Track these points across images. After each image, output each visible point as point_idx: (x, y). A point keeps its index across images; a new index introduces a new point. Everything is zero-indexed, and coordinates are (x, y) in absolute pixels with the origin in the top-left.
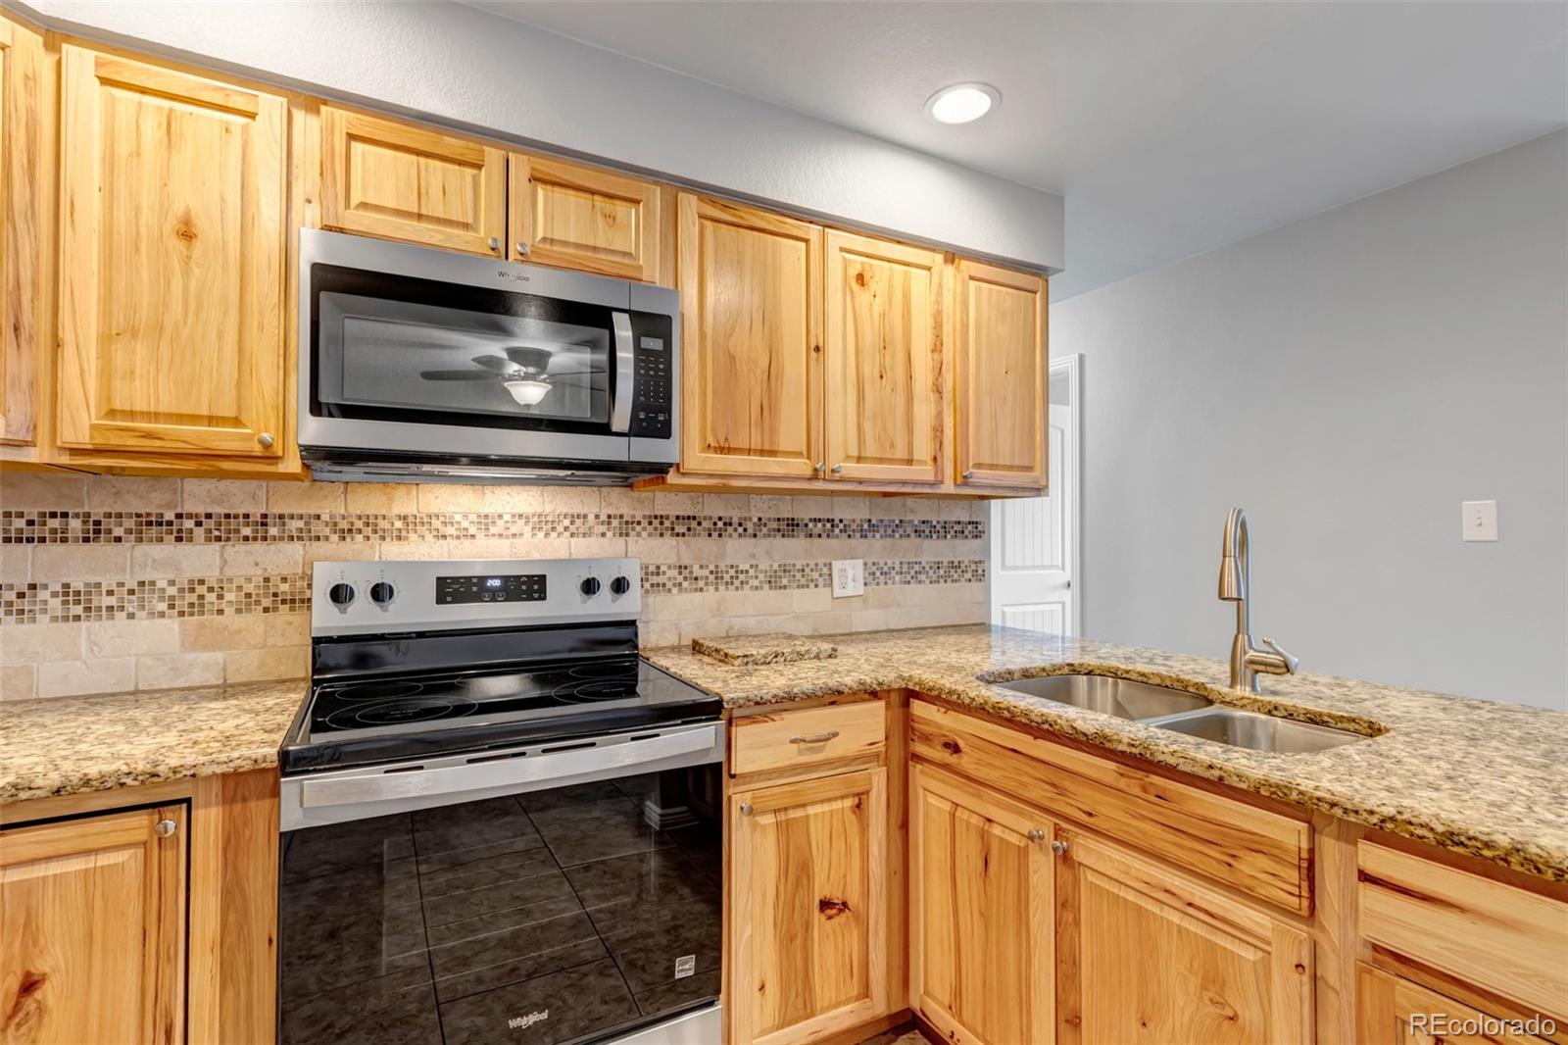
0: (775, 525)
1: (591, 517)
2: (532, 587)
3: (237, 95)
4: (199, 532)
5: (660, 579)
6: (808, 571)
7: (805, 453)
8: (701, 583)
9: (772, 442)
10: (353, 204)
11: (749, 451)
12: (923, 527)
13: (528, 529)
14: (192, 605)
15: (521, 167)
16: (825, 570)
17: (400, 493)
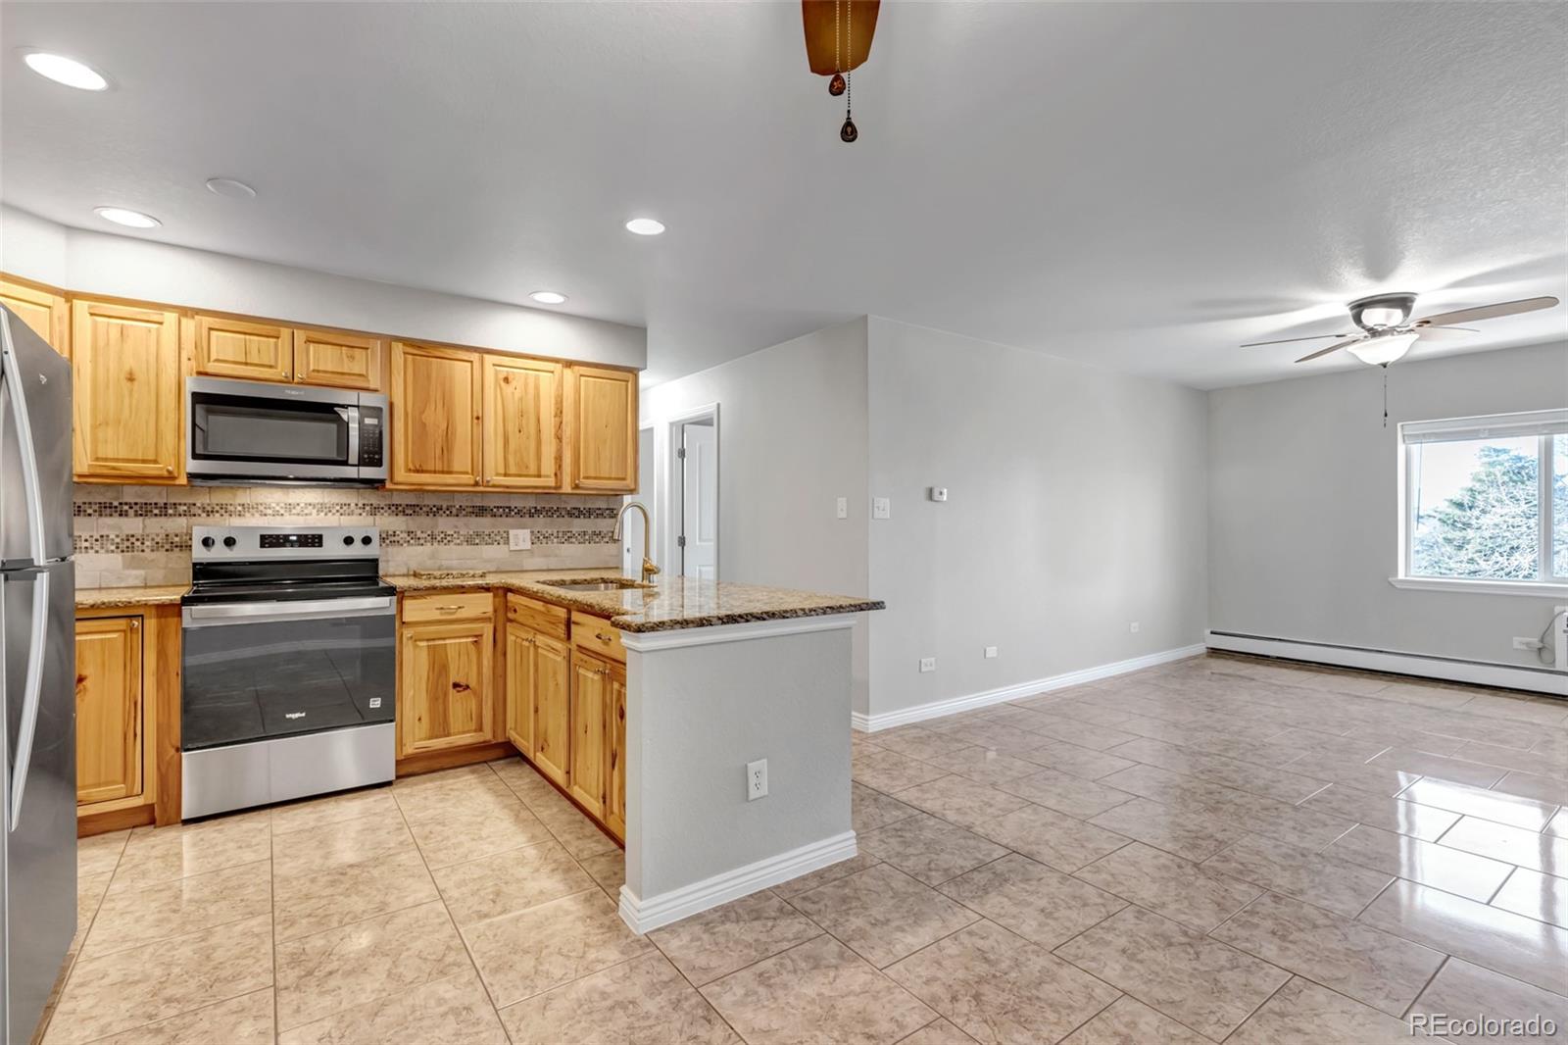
0: (471, 510)
1: (353, 505)
2: (315, 540)
3: (154, 315)
4: (131, 512)
5: (396, 539)
6: (492, 535)
7: (470, 471)
8: (422, 541)
9: (449, 466)
10: (212, 359)
11: (435, 472)
12: (574, 511)
13: (315, 511)
14: (128, 547)
15: (300, 336)
16: (505, 535)
17: (240, 493)
